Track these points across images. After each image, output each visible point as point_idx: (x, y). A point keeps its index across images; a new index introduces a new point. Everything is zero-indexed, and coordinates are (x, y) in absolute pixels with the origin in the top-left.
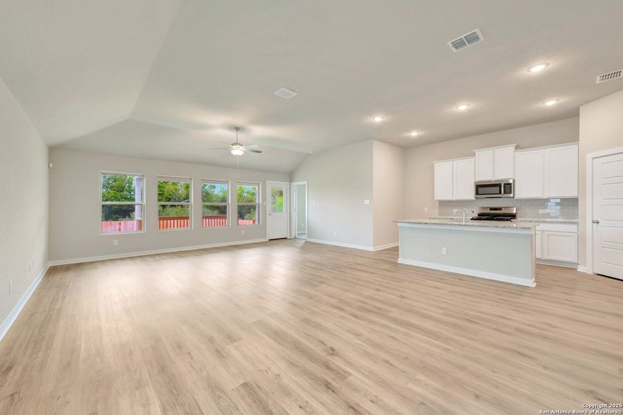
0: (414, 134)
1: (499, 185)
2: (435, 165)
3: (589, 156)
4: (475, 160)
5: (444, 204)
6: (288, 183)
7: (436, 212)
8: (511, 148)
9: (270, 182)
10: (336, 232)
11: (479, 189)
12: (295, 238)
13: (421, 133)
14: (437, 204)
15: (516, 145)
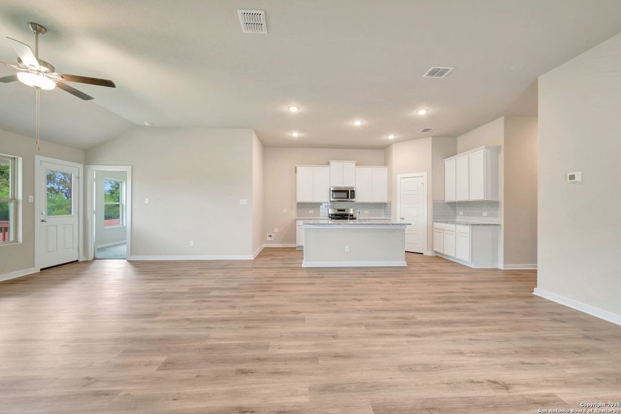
0: (295, 135)
1: (347, 192)
2: (298, 168)
3: (399, 176)
4: (330, 169)
5: (302, 206)
6: (81, 166)
7: (294, 213)
8: (353, 164)
9: (43, 158)
10: (191, 242)
11: (333, 193)
12: (95, 259)
13: (301, 135)
14: (295, 206)
15: (355, 161)
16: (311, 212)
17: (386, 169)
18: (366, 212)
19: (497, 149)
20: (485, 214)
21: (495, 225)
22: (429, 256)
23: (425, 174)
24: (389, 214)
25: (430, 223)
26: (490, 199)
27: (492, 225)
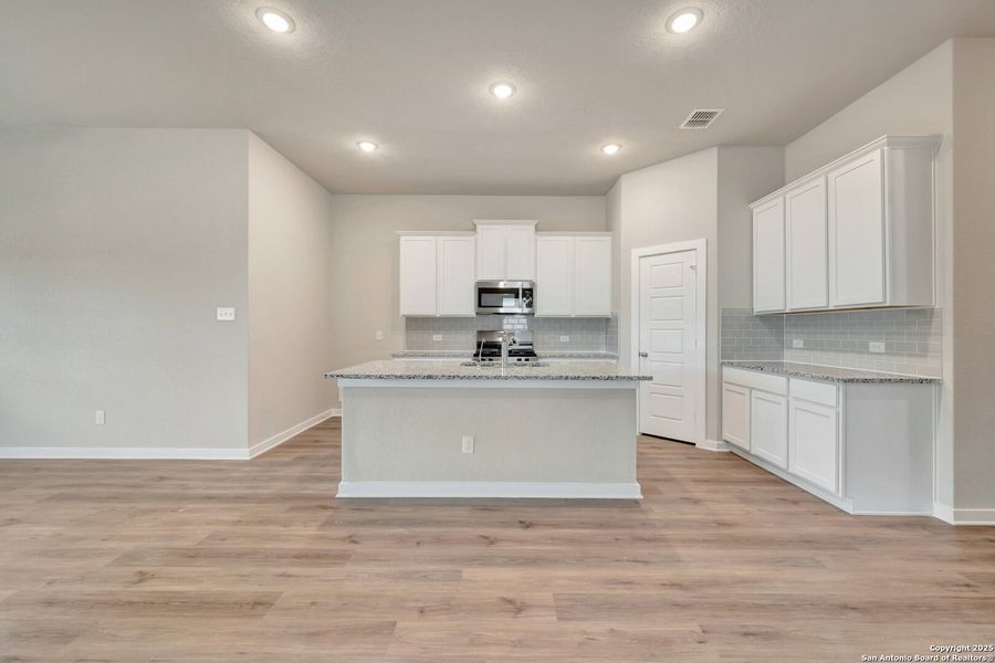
1: (515, 292)
2: (403, 238)
3: (636, 253)
4: (476, 239)
5: (417, 324)
7: (399, 340)
8: (529, 228)
11: (483, 295)
14: (403, 323)
15: (535, 222)
16: (438, 337)
17: (609, 239)
18: (564, 339)
19: (928, 148)
20: (877, 346)
21: (921, 381)
22: (712, 453)
23: (700, 244)
24: (613, 343)
25: (714, 368)
26: (902, 301)
27: (912, 381)
